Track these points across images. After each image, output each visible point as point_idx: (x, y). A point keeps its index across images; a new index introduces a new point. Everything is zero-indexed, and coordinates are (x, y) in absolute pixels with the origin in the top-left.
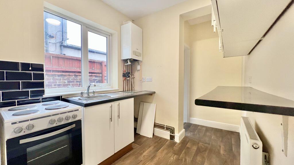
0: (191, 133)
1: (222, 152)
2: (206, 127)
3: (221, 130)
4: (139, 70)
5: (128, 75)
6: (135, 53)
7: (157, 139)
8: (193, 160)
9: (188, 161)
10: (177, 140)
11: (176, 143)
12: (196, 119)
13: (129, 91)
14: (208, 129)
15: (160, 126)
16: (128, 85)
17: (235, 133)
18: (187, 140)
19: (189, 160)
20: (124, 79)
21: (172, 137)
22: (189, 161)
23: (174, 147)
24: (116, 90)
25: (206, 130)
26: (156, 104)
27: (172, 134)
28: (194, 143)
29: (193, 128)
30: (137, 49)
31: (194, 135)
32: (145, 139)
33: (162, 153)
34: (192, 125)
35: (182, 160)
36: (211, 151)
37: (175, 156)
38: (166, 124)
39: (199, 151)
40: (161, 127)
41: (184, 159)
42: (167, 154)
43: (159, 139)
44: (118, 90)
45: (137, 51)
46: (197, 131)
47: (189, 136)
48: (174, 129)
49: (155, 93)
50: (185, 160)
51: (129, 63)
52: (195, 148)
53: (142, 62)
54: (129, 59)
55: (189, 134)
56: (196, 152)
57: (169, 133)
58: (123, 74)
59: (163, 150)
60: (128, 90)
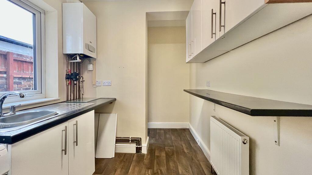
0: (154, 139)
1: (186, 151)
2: (163, 129)
3: (176, 129)
4: (91, 71)
5: (76, 78)
6: (87, 47)
7: (121, 157)
8: (168, 169)
9: (163, 171)
10: (144, 151)
11: (144, 155)
12: (153, 123)
13: (75, 101)
14: (166, 131)
15: (123, 140)
16: (74, 91)
17: (186, 130)
18: (153, 148)
19: (164, 169)
20: (68, 82)
21: (139, 150)
22: (165, 171)
23: (144, 160)
24: (55, 100)
25: (164, 132)
26: (117, 114)
27: (139, 145)
28: (161, 149)
29: (153, 133)
30: (90, 42)
31: (156, 140)
32: (104, 162)
33: (133, 173)
34: (151, 130)
35: (158, 172)
36: (177, 153)
37: (149, 172)
38: (131, 135)
39: (169, 156)
40: (125, 141)
41: (159, 171)
42: (140, 171)
43: (123, 156)
44: (59, 100)
45: (90, 44)
46: (157, 135)
47: (152, 143)
48: (141, 139)
49: (115, 100)
50: (161, 171)
51: (78, 60)
52: (163, 154)
53: (95, 59)
54: (78, 54)
55: (152, 141)
56: (166, 158)
57: (135, 145)
58: (66, 75)
59: (134, 169)
60: (74, 99)
